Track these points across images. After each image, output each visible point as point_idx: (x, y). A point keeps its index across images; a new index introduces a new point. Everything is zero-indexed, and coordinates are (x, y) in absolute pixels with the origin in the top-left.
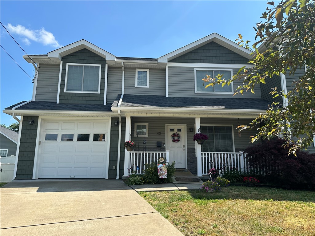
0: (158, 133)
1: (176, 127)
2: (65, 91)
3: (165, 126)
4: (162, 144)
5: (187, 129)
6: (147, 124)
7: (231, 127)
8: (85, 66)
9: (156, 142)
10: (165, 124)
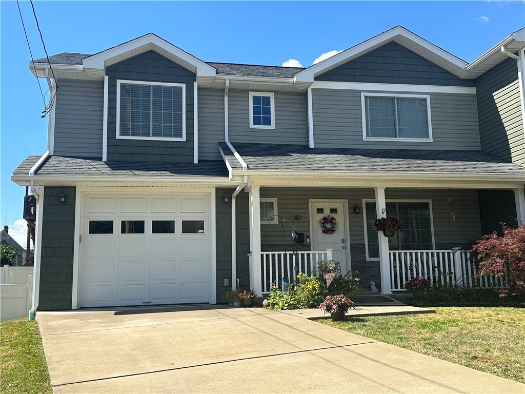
0: (296, 217)
1: (326, 205)
2: (118, 137)
3: (308, 204)
4: (305, 238)
5: (349, 208)
6: (275, 200)
7: (428, 204)
8: (155, 86)
10: (308, 200)
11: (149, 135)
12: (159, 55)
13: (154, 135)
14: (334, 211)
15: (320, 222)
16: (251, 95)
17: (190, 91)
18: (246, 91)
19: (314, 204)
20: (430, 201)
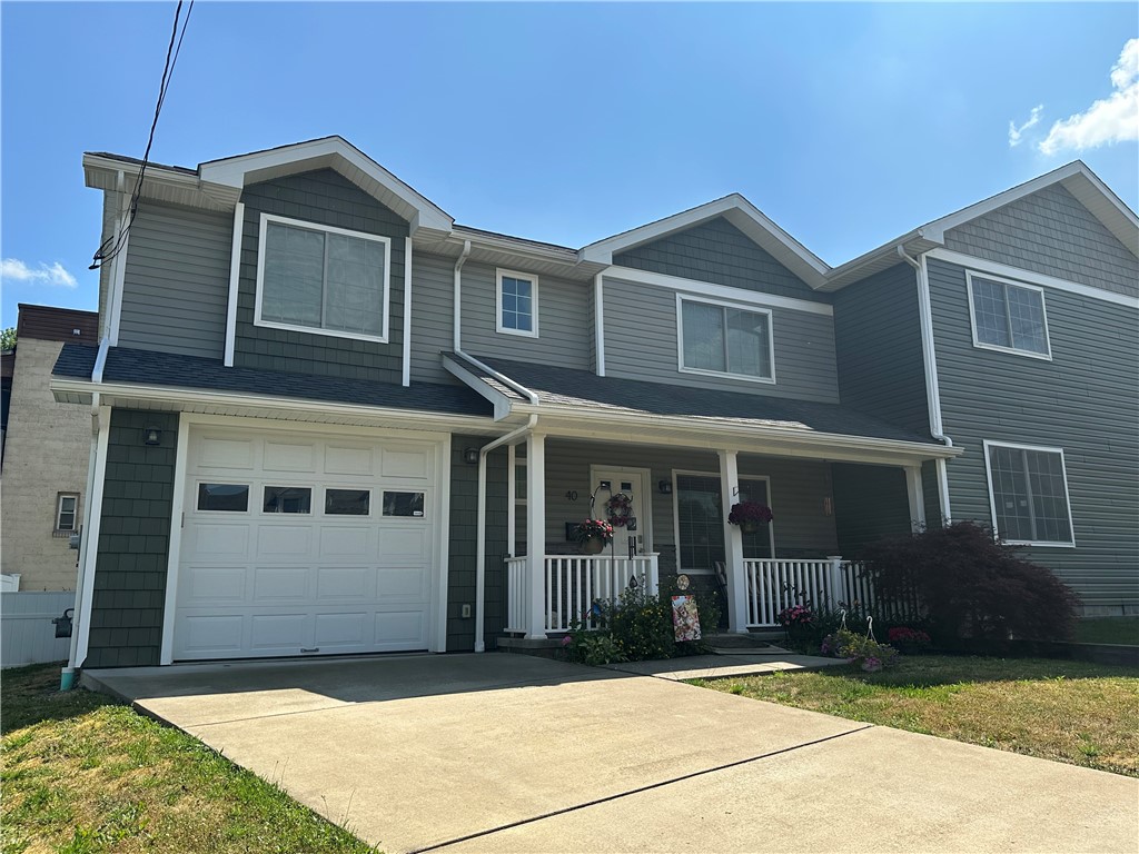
0: (569, 495)
1: (616, 475)
2: (258, 321)
3: (588, 473)
5: (652, 484)
8: (331, 235)
10: (588, 465)
12: (343, 177)
13: (330, 326)
14: (626, 486)
15: (606, 504)
16: (500, 274)
18: (493, 267)
19: (599, 473)
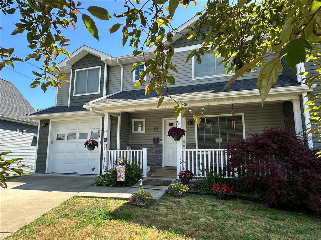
0: (155, 129)
2: (74, 95)
3: (162, 121)
4: (159, 140)
5: (186, 122)
6: (144, 120)
7: (241, 116)
8: (89, 70)
9: (152, 138)
10: (161, 118)
11: (85, 93)
12: (91, 55)
13: (88, 92)
17: (103, 68)
18: (132, 64)
19: (167, 121)
20: (243, 114)
